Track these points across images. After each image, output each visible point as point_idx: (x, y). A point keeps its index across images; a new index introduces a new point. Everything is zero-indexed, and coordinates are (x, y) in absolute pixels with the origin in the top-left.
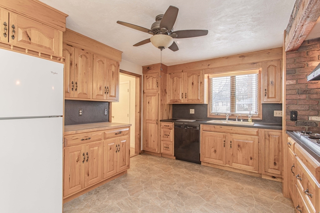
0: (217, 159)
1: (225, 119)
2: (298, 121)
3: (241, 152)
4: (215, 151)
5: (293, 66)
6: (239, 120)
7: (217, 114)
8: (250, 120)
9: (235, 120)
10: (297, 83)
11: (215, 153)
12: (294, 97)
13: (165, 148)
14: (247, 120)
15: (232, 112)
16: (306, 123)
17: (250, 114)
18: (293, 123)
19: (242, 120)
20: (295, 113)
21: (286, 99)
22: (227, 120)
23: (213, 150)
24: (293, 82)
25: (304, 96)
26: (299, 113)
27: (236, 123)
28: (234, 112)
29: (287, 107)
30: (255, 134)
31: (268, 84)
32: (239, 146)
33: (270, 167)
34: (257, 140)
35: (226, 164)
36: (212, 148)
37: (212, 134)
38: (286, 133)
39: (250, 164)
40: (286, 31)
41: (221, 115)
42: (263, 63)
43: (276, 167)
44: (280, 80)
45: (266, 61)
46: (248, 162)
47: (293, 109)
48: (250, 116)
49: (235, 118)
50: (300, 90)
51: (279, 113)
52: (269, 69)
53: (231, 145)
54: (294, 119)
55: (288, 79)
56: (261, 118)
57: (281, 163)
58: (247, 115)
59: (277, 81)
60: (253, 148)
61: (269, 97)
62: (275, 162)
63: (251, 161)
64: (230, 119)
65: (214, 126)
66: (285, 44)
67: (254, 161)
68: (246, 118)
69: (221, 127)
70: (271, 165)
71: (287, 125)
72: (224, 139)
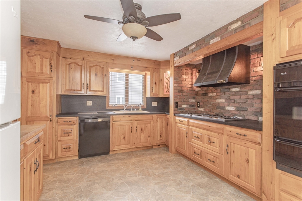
0: (125, 144)
1: (123, 109)
2: (178, 108)
3: (143, 133)
4: (124, 138)
5: (177, 76)
6: (133, 110)
7: (115, 106)
9: (130, 110)
10: (178, 86)
11: (124, 139)
12: (177, 94)
13: (64, 150)
14: (138, 109)
15: (126, 103)
17: (140, 105)
18: (176, 109)
19: (135, 110)
20: (177, 103)
21: (174, 95)
22: (125, 110)
23: (122, 137)
24: (176, 85)
25: (181, 94)
26: (179, 103)
27: (132, 112)
28: (128, 103)
29: (174, 100)
30: (152, 118)
31: (153, 84)
32: (142, 129)
33: (158, 139)
34: (152, 122)
35: (133, 146)
36: (121, 136)
37: (121, 124)
38: (174, 115)
39: (148, 141)
40: (174, 54)
41: (118, 106)
42: (151, 68)
43: (161, 138)
44: (159, 82)
45: (153, 68)
46: (147, 140)
47: (176, 101)
48: (140, 106)
49: (130, 108)
50: (179, 91)
51: (155, 104)
52: (154, 73)
53: (136, 130)
54: (177, 107)
55: (174, 83)
56: (146, 107)
57: (163, 135)
58: (139, 106)
59: (158, 82)
60: (150, 129)
61: (154, 92)
62: (161, 136)
63: (149, 139)
64: (126, 109)
65: (124, 116)
66: (175, 62)
67: (151, 138)
68: (138, 108)
69: (129, 116)
70: (159, 138)
71: (174, 110)
72: (131, 126)
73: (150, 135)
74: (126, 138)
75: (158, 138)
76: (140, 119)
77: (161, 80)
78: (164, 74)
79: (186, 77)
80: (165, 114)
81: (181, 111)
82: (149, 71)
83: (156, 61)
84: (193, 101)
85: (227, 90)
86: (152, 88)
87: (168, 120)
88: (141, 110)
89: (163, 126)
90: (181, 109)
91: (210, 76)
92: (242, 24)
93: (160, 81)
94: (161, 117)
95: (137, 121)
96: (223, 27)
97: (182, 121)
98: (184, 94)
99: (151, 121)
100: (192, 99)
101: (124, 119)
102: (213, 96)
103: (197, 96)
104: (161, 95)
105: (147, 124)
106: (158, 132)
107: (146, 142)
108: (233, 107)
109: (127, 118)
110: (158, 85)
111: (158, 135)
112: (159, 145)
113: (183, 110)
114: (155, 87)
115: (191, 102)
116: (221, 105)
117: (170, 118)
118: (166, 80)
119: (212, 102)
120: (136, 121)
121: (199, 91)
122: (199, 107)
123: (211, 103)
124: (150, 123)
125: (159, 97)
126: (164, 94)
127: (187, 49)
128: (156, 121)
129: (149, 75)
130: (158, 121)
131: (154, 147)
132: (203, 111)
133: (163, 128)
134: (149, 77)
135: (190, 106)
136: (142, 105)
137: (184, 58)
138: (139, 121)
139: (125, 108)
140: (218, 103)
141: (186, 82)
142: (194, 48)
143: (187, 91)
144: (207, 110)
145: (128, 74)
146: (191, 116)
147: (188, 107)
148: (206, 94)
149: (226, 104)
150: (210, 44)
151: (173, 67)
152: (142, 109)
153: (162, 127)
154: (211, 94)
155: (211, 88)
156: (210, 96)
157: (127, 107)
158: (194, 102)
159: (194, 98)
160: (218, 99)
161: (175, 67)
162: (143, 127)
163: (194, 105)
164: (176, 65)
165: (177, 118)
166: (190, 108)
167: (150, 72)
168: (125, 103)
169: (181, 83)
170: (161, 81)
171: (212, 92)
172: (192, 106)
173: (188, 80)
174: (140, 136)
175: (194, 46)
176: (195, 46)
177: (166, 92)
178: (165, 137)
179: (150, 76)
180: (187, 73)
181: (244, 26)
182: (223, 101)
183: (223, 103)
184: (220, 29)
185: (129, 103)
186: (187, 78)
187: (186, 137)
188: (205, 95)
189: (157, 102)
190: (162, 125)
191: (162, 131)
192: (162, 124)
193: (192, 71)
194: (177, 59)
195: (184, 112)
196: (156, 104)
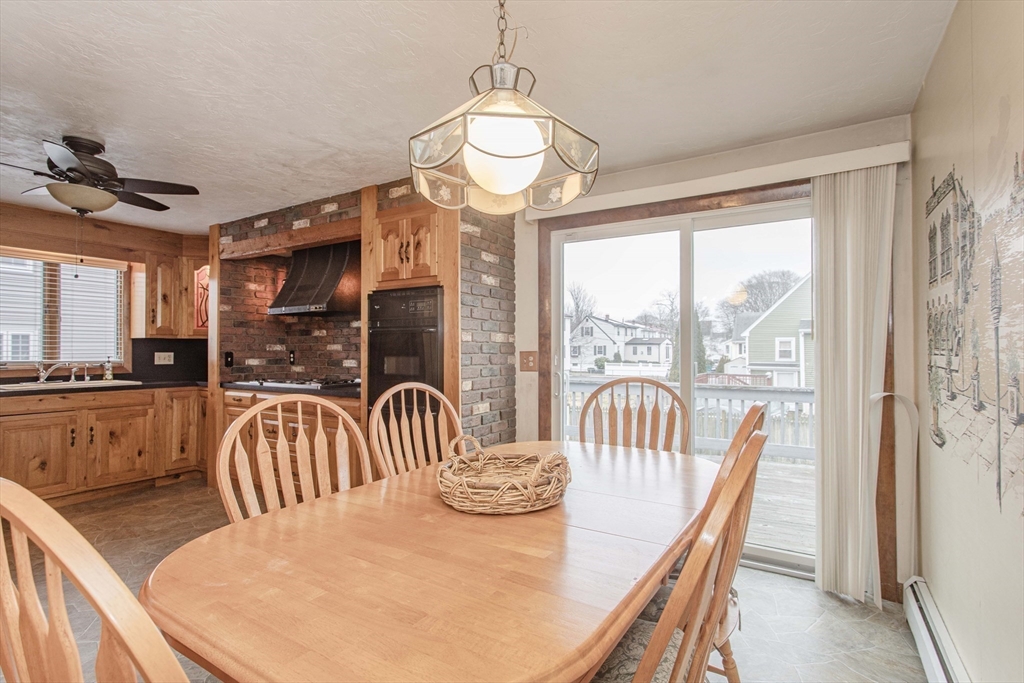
0: (47, 485)
1: (36, 379)
2: (234, 366)
3: (116, 446)
4: (44, 464)
5: (228, 283)
6: (80, 378)
8: (109, 374)
9: (67, 379)
10: (233, 310)
11: (43, 469)
12: (229, 330)
14: (101, 377)
15: (49, 358)
16: (243, 369)
17: (109, 362)
18: (228, 370)
19: (87, 378)
20: (229, 355)
22: (42, 380)
23: (37, 461)
24: (226, 308)
25: (241, 330)
26: (235, 355)
27: (74, 384)
28: (56, 358)
29: (221, 346)
30: (150, 399)
31: (157, 300)
32: (112, 434)
33: (174, 459)
34: (151, 412)
35: (77, 486)
36: (30, 460)
37: (31, 422)
38: (221, 386)
39: (138, 466)
40: (221, 226)
41: (10, 367)
42: (147, 253)
43: (184, 456)
44: (178, 295)
45: (154, 253)
46: (134, 463)
47: (228, 349)
48: (107, 365)
49: (67, 374)
50: (236, 321)
51: (164, 358)
52: (159, 270)
53: (92, 436)
54: (229, 364)
55: (222, 302)
56: (129, 368)
57: (192, 445)
58: (101, 365)
59: (173, 295)
60: (145, 431)
61: (159, 323)
62: (183, 450)
63: (138, 461)
64: (49, 379)
65: (41, 397)
66: (221, 248)
67: (145, 457)
68: (99, 372)
69: (64, 398)
70: (175, 455)
71: (222, 373)
72: (73, 427)
73: (144, 447)
74: (52, 464)
75: (173, 454)
76: (104, 403)
77: (186, 289)
78: (196, 272)
79: (258, 289)
80: (197, 385)
81: (243, 375)
82: (141, 260)
83: (165, 232)
84: (278, 348)
85: (345, 324)
86: (153, 311)
87: (205, 402)
88: (111, 377)
89: (191, 421)
90: (241, 370)
91: (300, 294)
92: (339, 208)
93: (181, 293)
94: (182, 394)
95: (96, 411)
96: (314, 202)
97: (240, 400)
98: (251, 330)
99: (147, 407)
100: (275, 344)
101: (42, 407)
102: (322, 337)
103: (290, 338)
104: (185, 332)
105: (133, 416)
106: (171, 437)
107: (129, 471)
108: (354, 361)
109: (55, 402)
110: (175, 303)
111: (174, 446)
112: (177, 476)
113: (248, 371)
114: (163, 310)
115: (274, 352)
116: (334, 357)
117: (209, 394)
118: (201, 290)
119: (319, 350)
120: (91, 412)
121: (294, 324)
122: (292, 363)
123: (319, 353)
124: (145, 414)
125: (179, 337)
126: (194, 331)
127: (248, 222)
128: (164, 407)
129: (140, 272)
130: (172, 408)
131: (158, 483)
132: (302, 373)
133: (190, 424)
134: (140, 278)
135: (269, 362)
136: (113, 363)
137: (244, 243)
138: (101, 411)
139: (44, 375)
140: (331, 353)
141: (255, 301)
142: (265, 227)
143: (260, 324)
144: (309, 370)
145: (57, 265)
146: (262, 384)
147: (265, 363)
148: (307, 332)
149: (344, 355)
150: (294, 228)
151: (216, 260)
152: (116, 377)
153: (185, 424)
154: (317, 333)
155: (317, 318)
156: (316, 337)
157: (50, 370)
158: (281, 351)
159: (282, 342)
160: (330, 343)
161: (223, 262)
162: (117, 425)
163: (281, 360)
164: (224, 256)
165: (228, 393)
166: (269, 368)
167: (144, 265)
168: (45, 358)
169: (243, 301)
170: (184, 292)
171: (320, 328)
172: (276, 360)
173: (264, 295)
174: (107, 453)
175: (264, 223)
176: (266, 224)
177: (200, 324)
178: (197, 450)
179: (143, 275)
180: (262, 277)
181: (340, 214)
182: (337, 347)
183: (338, 352)
184: (308, 204)
185: (59, 358)
186: (260, 292)
187: (249, 437)
188: (306, 335)
189: (172, 354)
190: (188, 416)
191: (187, 434)
192: (185, 415)
193: (276, 272)
194: (226, 241)
195: (252, 377)
196: (169, 360)
